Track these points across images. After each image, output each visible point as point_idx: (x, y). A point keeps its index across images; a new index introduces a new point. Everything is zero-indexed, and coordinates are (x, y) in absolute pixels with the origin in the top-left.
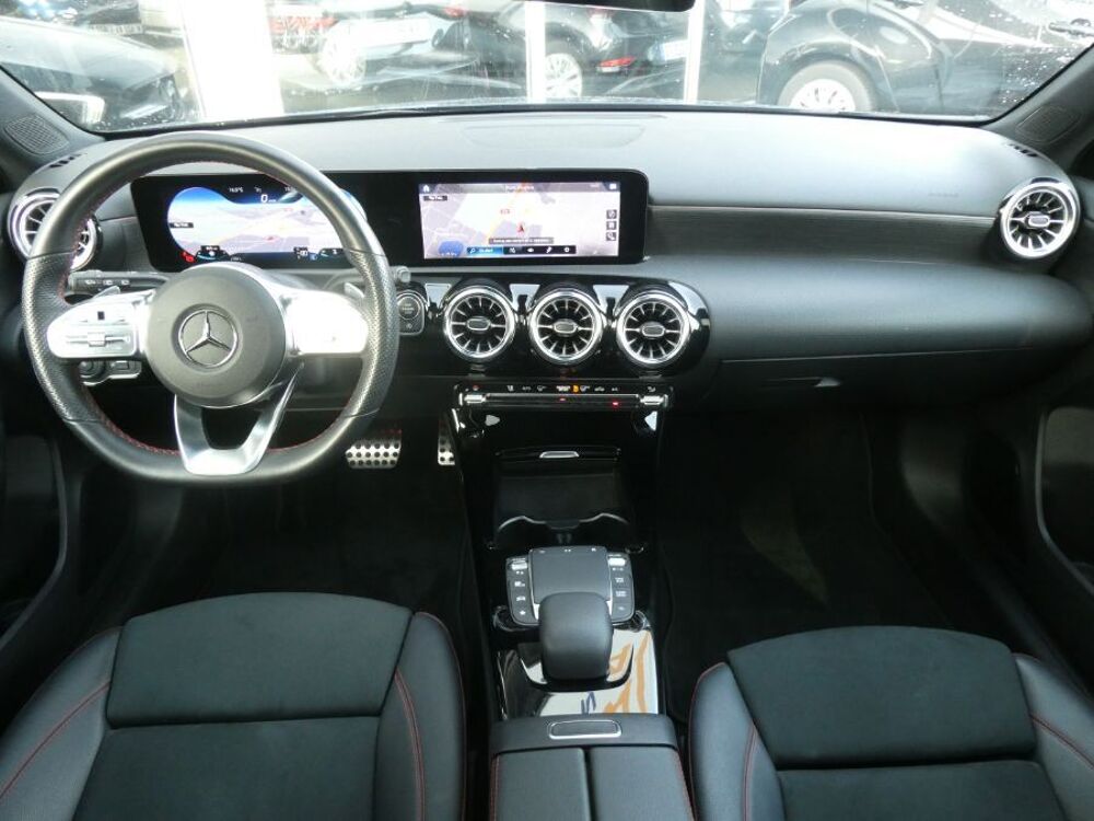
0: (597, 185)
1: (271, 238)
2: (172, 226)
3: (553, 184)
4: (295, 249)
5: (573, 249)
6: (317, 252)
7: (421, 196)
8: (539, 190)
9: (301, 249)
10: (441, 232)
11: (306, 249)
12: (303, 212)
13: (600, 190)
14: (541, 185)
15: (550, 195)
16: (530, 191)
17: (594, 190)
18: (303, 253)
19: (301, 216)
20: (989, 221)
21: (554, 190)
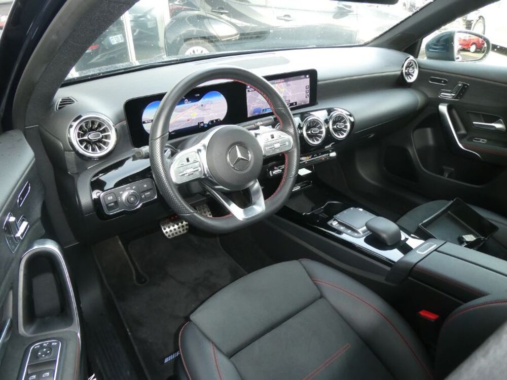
0: (303, 76)
1: (188, 120)
2: (144, 123)
3: (290, 78)
4: (198, 123)
5: (296, 103)
6: (207, 123)
7: (247, 90)
8: (286, 81)
9: (201, 123)
10: (253, 105)
11: (203, 122)
12: (202, 105)
13: (304, 78)
14: (286, 79)
15: (289, 83)
16: (283, 82)
17: (302, 78)
18: (202, 125)
19: (201, 107)
20: (399, 73)
21: (290, 81)
